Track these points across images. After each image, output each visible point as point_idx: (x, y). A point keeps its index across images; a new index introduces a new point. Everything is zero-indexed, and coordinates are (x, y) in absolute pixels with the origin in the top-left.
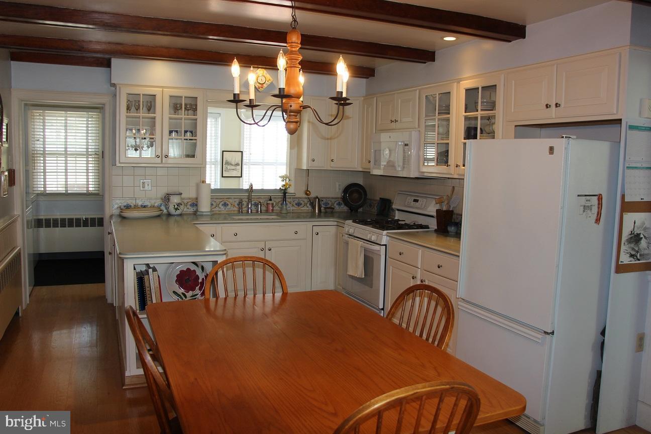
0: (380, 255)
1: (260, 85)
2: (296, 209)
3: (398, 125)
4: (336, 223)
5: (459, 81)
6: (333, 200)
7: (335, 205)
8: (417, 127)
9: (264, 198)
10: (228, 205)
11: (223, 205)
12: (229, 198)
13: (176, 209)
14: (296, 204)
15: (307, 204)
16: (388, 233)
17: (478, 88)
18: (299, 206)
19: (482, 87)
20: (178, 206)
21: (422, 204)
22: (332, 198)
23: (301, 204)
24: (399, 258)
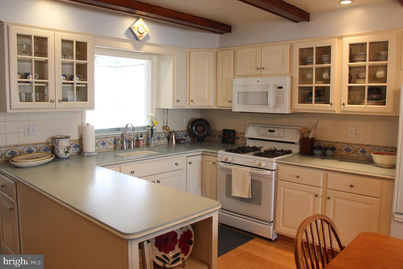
0: (272, 179)
1: (140, 35)
2: (157, 142)
3: (263, 72)
4: (201, 153)
5: (341, 38)
6: (182, 133)
7: (183, 136)
8: (289, 73)
9: (134, 135)
10: (105, 144)
11: (101, 144)
12: (106, 138)
13: (67, 152)
14: (157, 138)
15: (164, 137)
16: (276, 160)
17: (366, 43)
18: (159, 140)
19: (370, 43)
20: (68, 149)
21: (280, 134)
22: (181, 131)
23: (160, 138)
24: (298, 180)
